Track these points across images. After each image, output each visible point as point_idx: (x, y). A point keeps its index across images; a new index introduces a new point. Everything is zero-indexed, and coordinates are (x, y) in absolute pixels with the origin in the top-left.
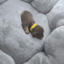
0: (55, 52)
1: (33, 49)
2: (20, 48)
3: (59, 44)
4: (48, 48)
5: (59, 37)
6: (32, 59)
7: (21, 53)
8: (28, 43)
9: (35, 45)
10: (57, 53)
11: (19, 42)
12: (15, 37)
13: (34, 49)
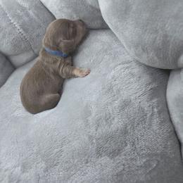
0: (171, 37)
3: (148, 15)
4: (156, 58)
5: (124, 9)
10: (177, 29)
11: (99, 153)
12: (76, 161)
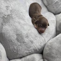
1: (30, 47)
2: (16, 42)
6: (27, 58)
7: (15, 47)
8: (27, 39)
9: (34, 44)
13: (32, 48)
